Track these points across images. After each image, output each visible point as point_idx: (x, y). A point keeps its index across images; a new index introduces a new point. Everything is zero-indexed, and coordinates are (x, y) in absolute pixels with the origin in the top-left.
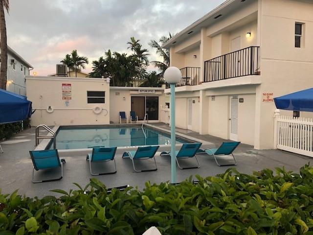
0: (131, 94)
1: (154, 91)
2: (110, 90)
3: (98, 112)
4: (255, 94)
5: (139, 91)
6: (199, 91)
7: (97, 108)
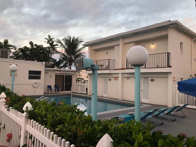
0: (56, 74)
1: (70, 72)
2: (45, 70)
3: (36, 86)
4: (168, 77)
5: (61, 71)
6: (119, 73)
7: (36, 83)
